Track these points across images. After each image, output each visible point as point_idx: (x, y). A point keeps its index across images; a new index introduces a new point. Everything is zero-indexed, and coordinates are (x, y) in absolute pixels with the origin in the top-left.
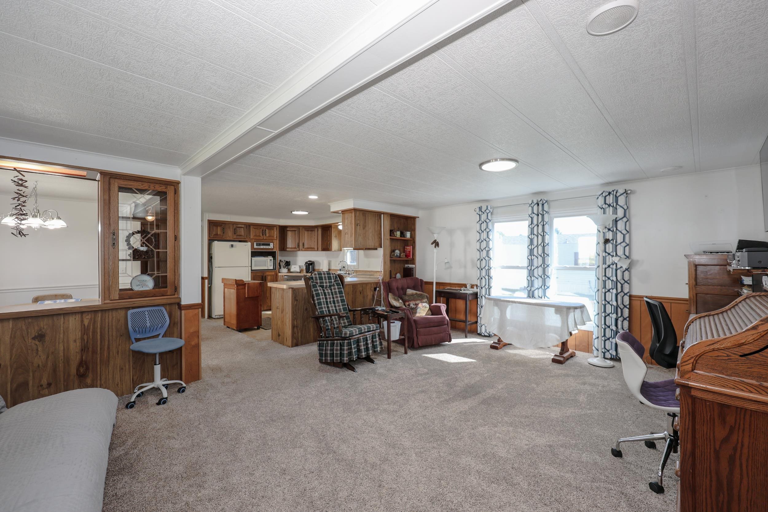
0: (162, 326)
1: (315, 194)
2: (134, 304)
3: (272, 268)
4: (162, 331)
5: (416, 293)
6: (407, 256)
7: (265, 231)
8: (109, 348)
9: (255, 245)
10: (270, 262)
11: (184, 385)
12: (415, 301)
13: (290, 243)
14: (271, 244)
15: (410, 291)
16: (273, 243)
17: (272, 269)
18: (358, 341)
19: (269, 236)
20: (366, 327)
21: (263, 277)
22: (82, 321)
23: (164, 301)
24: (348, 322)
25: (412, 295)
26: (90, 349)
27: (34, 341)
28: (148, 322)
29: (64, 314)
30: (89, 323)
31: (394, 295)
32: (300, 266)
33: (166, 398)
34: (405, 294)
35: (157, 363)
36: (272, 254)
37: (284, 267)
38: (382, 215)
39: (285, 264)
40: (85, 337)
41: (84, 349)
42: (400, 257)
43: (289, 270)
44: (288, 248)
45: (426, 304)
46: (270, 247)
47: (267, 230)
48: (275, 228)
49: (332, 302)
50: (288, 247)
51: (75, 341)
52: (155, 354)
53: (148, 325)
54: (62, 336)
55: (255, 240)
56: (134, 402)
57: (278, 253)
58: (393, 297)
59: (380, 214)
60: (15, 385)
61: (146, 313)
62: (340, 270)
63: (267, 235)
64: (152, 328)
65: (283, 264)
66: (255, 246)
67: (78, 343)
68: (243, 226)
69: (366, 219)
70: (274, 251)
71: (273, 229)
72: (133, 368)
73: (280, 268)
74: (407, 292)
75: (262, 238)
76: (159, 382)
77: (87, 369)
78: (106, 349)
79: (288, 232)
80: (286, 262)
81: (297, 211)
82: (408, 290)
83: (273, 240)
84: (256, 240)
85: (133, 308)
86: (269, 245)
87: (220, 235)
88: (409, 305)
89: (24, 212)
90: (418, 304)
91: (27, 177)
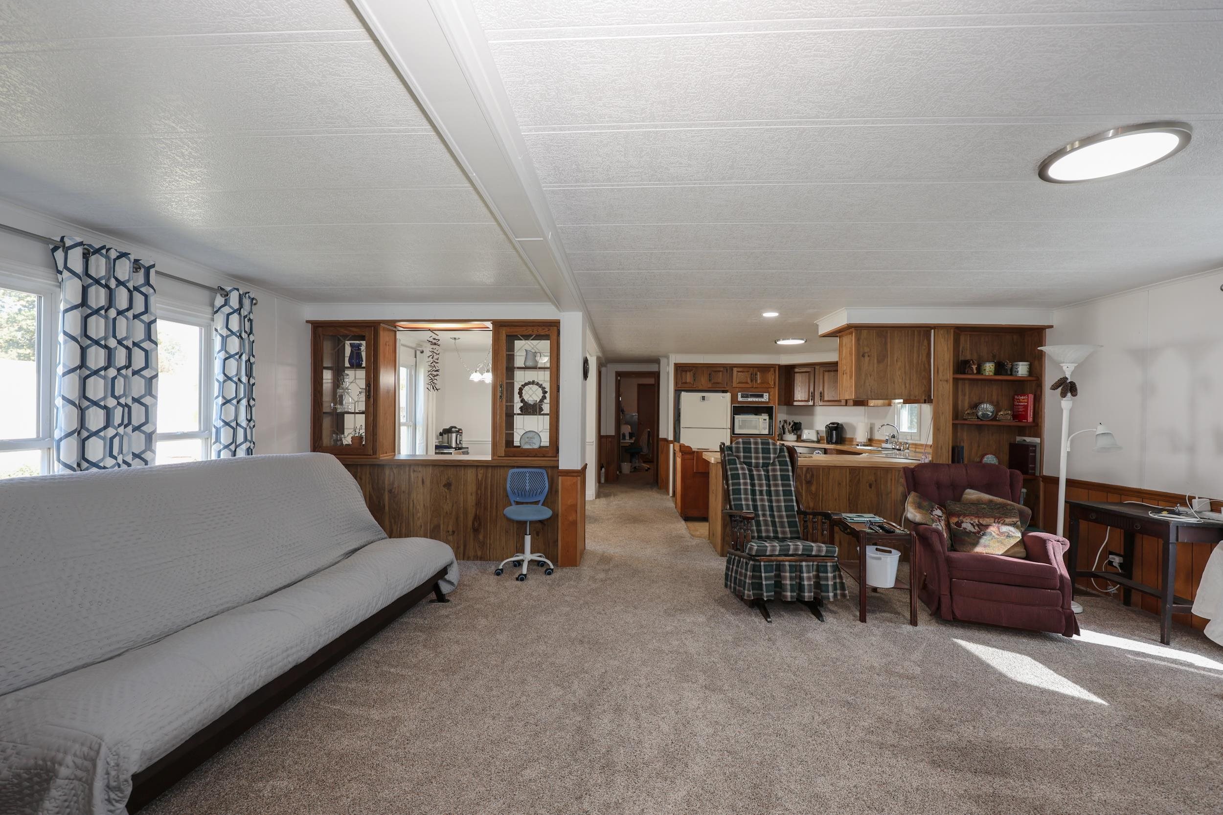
0: (541, 492)
1: (772, 308)
2: (515, 462)
3: (766, 432)
4: (542, 498)
5: (991, 501)
6: (1018, 416)
7: (756, 374)
8: (496, 507)
9: (739, 397)
10: (762, 422)
11: (552, 567)
12: (978, 517)
13: (800, 394)
14: (765, 394)
15: (972, 494)
16: (769, 393)
18: (779, 568)
19: (761, 383)
20: (801, 547)
22: (477, 475)
23: (543, 464)
24: (791, 532)
25: (977, 503)
26: (483, 505)
27: (444, 489)
28: (528, 485)
29: (465, 466)
30: (482, 479)
31: (920, 498)
32: (817, 431)
33: (525, 575)
34: (958, 498)
35: (528, 533)
36: (769, 411)
37: (789, 432)
38: (933, 331)
39: (792, 427)
40: (479, 492)
41: (478, 504)
42: (994, 419)
43: (799, 437)
44: (796, 401)
45: (1012, 529)
46: (763, 400)
47: (758, 373)
48: (772, 369)
49: (764, 493)
50: (795, 399)
51: (471, 494)
52: (525, 522)
53: (528, 488)
54: (462, 487)
55: (739, 390)
56: (502, 570)
57: (776, 408)
58: (918, 500)
59: (929, 329)
60: (432, 526)
61: (527, 475)
62: (887, 441)
63: (759, 381)
64: (531, 493)
65: (788, 428)
66: (739, 399)
67: (474, 497)
68: (722, 369)
69: (886, 343)
70: (770, 405)
71: (769, 372)
72: (517, 534)
73: (784, 433)
74: (964, 496)
75: (751, 386)
76: (528, 556)
77: (480, 524)
78: (495, 506)
79: (796, 374)
80: (795, 423)
81: (783, 339)
82: (968, 491)
83: (769, 388)
84: (742, 390)
85: (513, 467)
86: (762, 396)
87: (690, 383)
88: (959, 524)
89: (437, 369)
90: (987, 526)
91: (442, 336)
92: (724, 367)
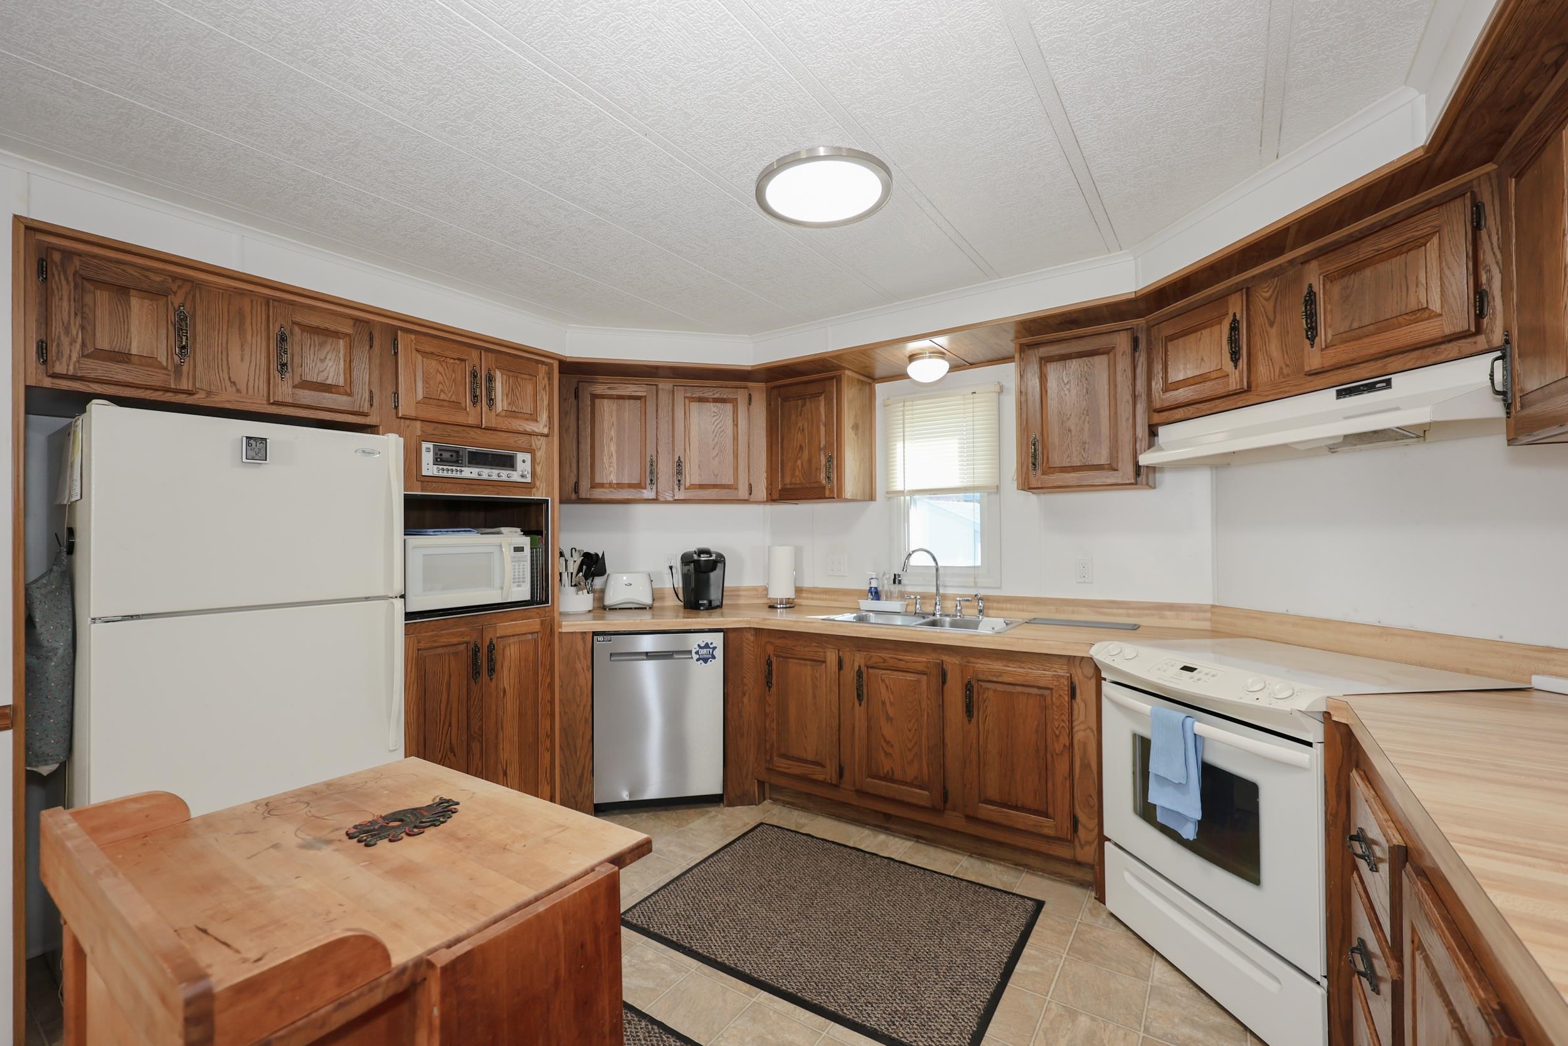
3: (524, 592)
7: (490, 379)
9: (427, 458)
10: (514, 560)
13: (611, 461)
14: (520, 456)
16: (532, 452)
17: (528, 597)
19: (510, 413)
21: (476, 651)
32: (653, 576)
36: (530, 515)
37: (576, 586)
39: (580, 570)
43: (600, 596)
44: (602, 484)
46: (515, 476)
47: (498, 375)
48: (543, 369)
50: (599, 478)
55: (429, 429)
63: (501, 404)
65: (571, 569)
66: (429, 467)
70: (537, 496)
71: (533, 376)
75: (471, 421)
79: (597, 401)
80: (587, 555)
83: (529, 434)
84: (436, 430)
86: (507, 462)
92: (357, 320)
